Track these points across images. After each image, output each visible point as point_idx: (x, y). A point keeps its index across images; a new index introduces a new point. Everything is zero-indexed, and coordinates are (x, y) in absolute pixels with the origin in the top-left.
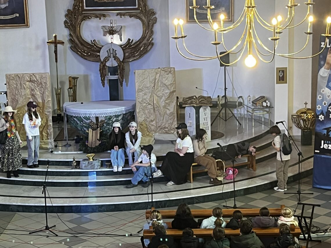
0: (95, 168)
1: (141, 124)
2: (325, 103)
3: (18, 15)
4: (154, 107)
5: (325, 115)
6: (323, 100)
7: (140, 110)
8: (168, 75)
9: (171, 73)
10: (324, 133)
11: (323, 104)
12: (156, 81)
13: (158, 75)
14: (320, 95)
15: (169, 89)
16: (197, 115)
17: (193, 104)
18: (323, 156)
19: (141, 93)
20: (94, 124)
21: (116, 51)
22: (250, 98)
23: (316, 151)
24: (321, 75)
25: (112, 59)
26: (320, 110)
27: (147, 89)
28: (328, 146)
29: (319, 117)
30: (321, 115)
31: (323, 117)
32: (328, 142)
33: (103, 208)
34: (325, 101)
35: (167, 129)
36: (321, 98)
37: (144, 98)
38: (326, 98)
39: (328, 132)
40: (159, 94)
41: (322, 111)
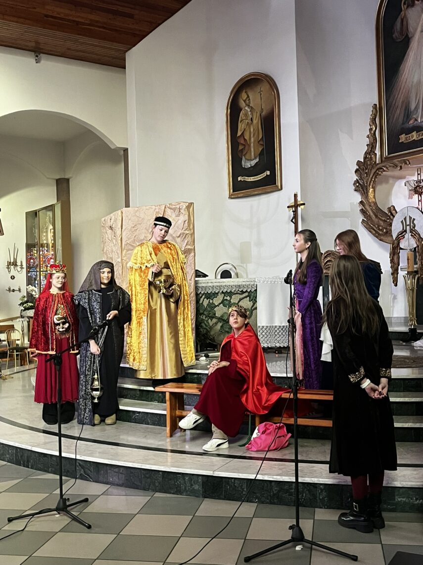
3: (268, 173)
21: (414, 219)
25: (408, 235)
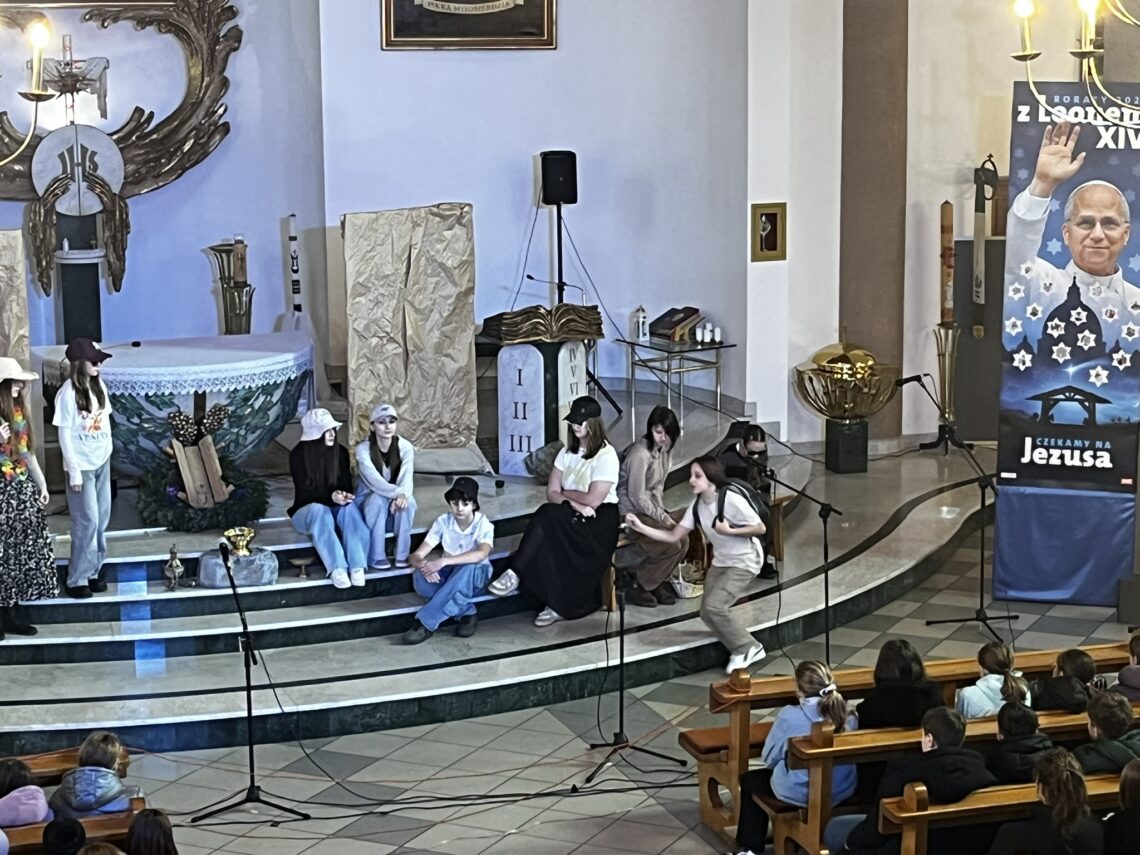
0: (264, 580)
1: (362, 416)
2: (1034, 308)
4: (406, 351)
5: (1036, 351)
6: (1026, 301)
7: (361, 364)
8: (450, 232)
9: (460, 224)
10: (1031, 413)
11: (1028, 315)
12: (414, 253)
13: (420, 230)
14: (1017, 285)
15: (455, 284)
16: (548, 376)
17: (540, 335)
18: (1030, 490)
19: (362, 300)
20: (187, 422)
21: (94, 154)
22: (645, 318)
23: (1004, 475)
24: (1019, 215)
26: (1018, 333)
27: (382, 283)
28: (1050, 456)
29: (1013, 360)
30: (1023, 352)
31: (1028, 357)
32: (1049, 442)
33: (378, 715)
34: (1035, 305)
35: (446, 432)
36: (1022, 294)
37: (375, 317)
38: (1040, 294)
39: (1046, 409)
40: (421, 302)
41: (1025, 338)
